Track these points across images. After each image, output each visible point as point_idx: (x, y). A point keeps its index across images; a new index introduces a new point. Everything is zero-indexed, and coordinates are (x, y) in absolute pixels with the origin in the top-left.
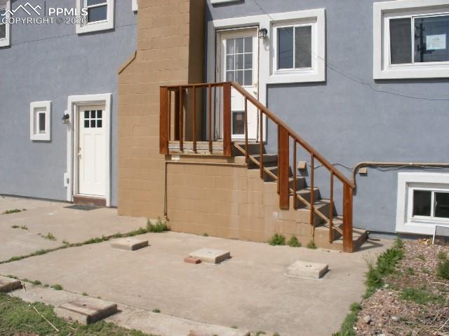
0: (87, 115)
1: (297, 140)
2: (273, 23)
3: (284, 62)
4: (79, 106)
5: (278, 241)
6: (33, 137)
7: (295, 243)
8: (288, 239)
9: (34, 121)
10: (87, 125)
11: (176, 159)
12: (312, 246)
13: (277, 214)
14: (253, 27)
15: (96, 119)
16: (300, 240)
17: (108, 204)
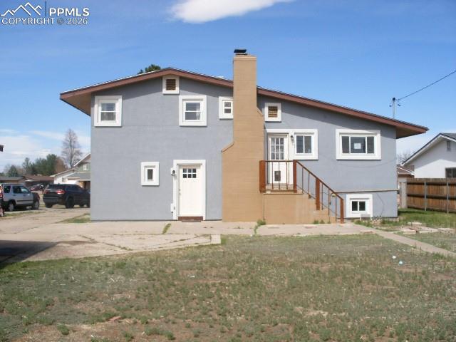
0: (184, 171)
1: (323, 183)
2: (295, 133)
3: (300, 150)
4: (180, 166)
5: (316, 222)
6: (143, 183)
7: (322, 222)
8: (320, 221)
9: (144, 174)
10: (185, 176)
11: (269, 192)
12: (329, 223)
13: (315, 212)
14: (286, 134)
15: (192, 173)
16: (324, 221)
17: (204, 219)
